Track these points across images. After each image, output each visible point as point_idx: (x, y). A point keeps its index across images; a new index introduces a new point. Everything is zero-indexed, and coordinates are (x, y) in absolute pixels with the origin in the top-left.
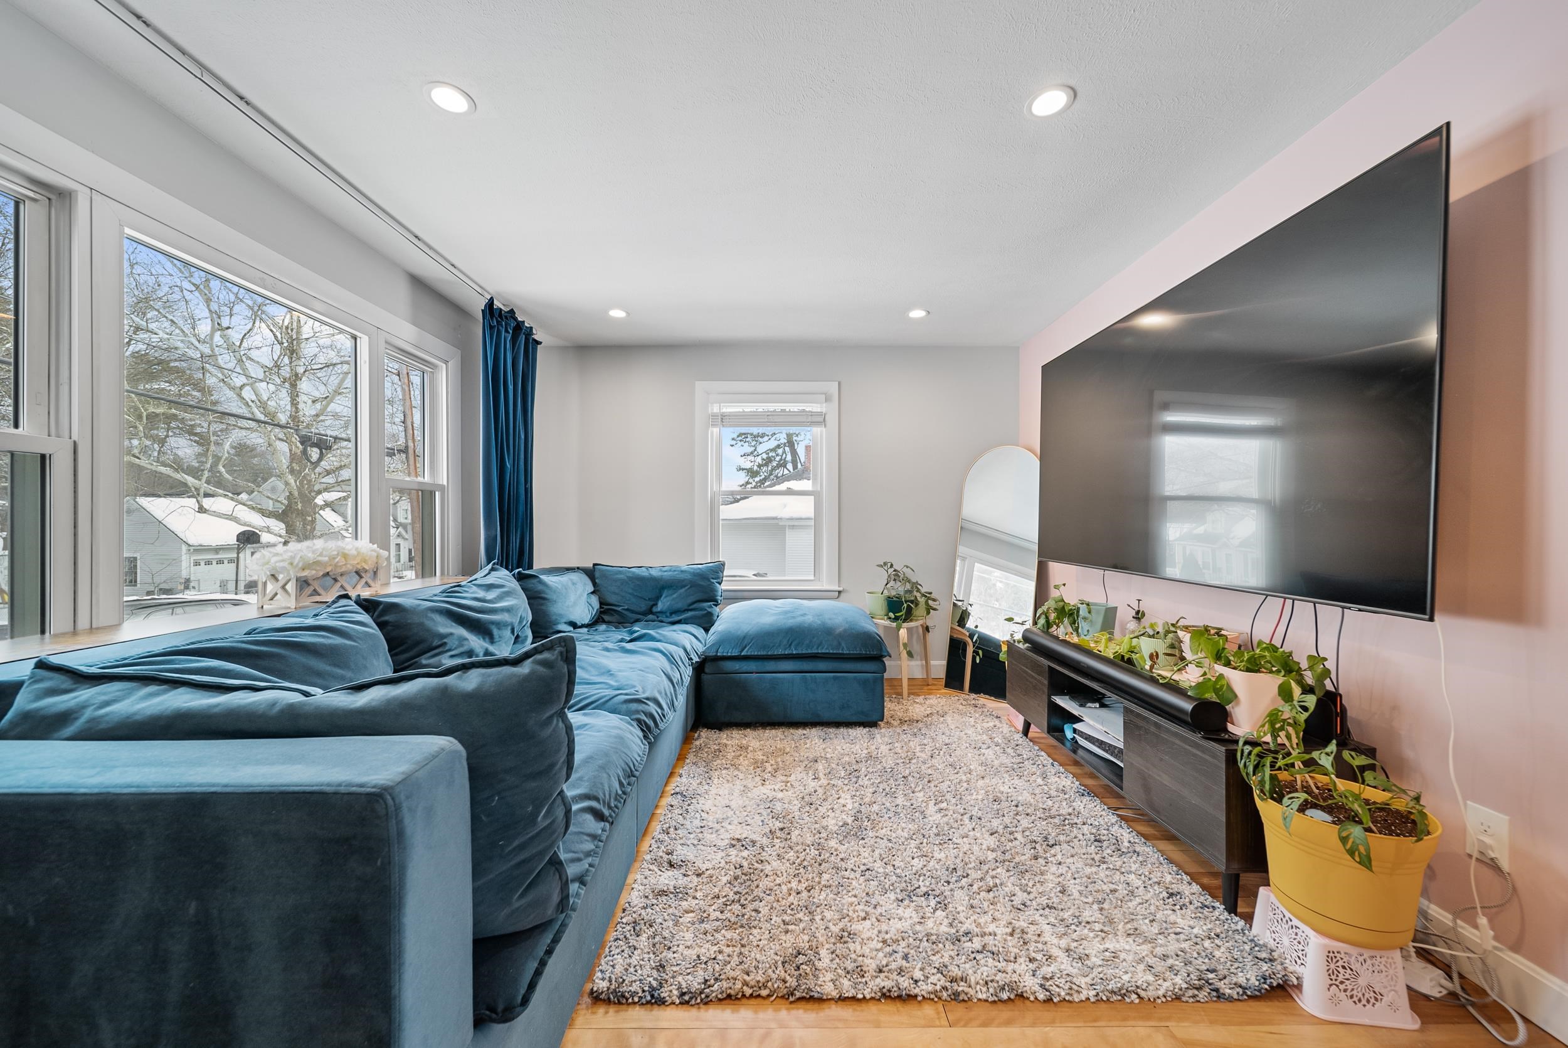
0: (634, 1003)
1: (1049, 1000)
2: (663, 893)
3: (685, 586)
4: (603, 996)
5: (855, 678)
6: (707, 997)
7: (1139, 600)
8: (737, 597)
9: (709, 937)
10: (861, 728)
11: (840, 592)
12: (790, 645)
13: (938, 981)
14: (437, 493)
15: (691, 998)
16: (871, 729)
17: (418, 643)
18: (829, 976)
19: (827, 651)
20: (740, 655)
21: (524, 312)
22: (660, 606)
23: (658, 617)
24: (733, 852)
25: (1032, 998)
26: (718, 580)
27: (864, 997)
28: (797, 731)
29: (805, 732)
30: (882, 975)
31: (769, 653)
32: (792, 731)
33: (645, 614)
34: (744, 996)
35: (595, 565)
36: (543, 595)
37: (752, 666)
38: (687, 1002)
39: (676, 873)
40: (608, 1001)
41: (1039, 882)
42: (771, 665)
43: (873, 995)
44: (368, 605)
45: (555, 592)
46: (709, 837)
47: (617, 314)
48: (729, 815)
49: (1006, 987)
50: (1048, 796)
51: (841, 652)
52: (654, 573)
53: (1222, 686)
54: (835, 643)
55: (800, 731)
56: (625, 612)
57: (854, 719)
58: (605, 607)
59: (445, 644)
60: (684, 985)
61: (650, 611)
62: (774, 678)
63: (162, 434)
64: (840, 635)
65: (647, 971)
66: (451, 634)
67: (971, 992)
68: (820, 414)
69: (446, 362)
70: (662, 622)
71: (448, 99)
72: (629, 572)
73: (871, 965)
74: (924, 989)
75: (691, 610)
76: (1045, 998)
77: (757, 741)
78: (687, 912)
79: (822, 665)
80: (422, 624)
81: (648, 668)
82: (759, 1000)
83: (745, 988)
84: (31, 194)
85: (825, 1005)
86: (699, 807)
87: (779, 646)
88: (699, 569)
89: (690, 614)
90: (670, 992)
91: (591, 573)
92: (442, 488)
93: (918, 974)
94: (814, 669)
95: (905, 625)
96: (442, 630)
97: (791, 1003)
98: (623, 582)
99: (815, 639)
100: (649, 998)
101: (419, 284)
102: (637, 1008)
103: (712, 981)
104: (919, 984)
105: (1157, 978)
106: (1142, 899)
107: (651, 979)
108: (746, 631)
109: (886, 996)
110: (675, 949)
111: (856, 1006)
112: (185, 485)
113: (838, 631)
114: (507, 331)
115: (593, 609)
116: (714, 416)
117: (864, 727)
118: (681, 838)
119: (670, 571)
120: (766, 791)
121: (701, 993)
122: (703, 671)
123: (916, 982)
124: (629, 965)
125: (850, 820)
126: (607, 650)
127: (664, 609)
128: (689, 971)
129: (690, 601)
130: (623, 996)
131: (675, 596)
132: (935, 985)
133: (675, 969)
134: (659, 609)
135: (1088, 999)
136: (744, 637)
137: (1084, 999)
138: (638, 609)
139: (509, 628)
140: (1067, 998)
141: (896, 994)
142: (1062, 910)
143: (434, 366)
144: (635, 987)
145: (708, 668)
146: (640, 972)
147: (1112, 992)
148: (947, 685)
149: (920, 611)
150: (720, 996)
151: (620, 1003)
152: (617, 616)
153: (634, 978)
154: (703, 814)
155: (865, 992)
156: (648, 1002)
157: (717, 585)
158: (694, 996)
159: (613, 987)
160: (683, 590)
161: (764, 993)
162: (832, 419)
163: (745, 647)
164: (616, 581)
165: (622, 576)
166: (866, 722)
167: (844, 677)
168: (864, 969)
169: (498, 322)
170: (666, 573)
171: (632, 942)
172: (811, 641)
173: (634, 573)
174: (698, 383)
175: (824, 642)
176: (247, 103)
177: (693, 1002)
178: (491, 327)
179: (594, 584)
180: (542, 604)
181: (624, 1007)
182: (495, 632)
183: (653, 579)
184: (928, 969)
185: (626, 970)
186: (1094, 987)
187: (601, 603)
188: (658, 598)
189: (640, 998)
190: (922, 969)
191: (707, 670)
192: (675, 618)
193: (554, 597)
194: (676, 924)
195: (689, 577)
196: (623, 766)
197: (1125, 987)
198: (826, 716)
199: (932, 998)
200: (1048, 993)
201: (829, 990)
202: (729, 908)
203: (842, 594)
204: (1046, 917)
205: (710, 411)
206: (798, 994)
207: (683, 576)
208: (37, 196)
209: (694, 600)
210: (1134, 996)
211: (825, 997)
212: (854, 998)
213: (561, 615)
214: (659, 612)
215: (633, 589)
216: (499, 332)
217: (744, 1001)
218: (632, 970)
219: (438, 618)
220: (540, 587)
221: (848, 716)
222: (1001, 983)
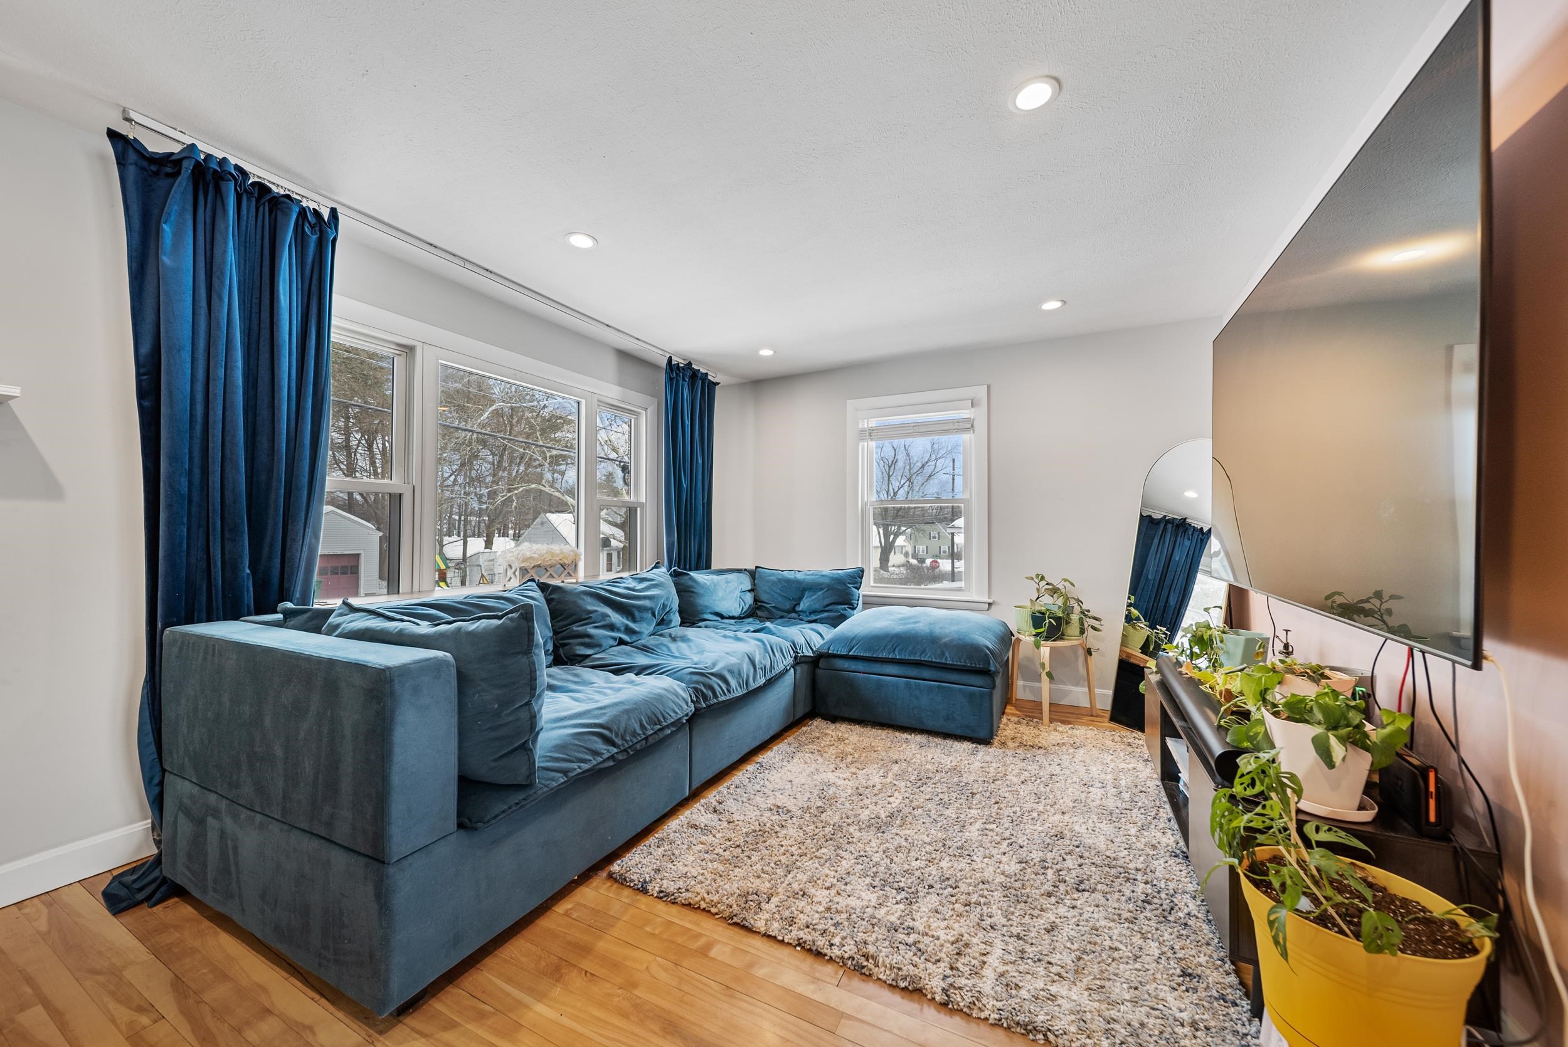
0: (629, 886)
1: (944, 1005)
2: (695, 827)
3: (823, 589)
4: (614, 876)
5: (960, 690)
6: (675, 899)
7: (1287, 631)
8: (871, 603)
9: (704, 863)
10: (969, 743)
11: (990, 604)
12: (894, 650)
13: (850, 949)
14: (638, 509)
15: (665, 896)
16: (979, 746)
17: (572, 615)
18: (767, 916)
19: (930, 659)
20: (848, 655)
21: (699, 362)
22: (802, 606)
23: (799, 616)
24: (768, 814)
25: (929, 997)
26: (856, 585)
27: (783, 941)
28: (902, 735)
29: (909, 737)
30: (807, 930)
31: (874, 656)
32: (897, 734)
33: (789, 612)
34: (699, 907)
35: (757, 567)
36: (691, 589)
37: (860, 666)
38: (661, 898)
39: (715, 817)
40: (616, 880)
41: (1030, 914)
42: (877, 668)
43: (791, 941)
44: (543, 587)
45: (702, 587)
46: (758, 799)
47: (766, 352)
48: (786, 787)
49: (908, 979)
50: (1127, 846)
51: (943, 661)
52: (799, 576)
53: (1257, 734)
54: (939, 651)
55: (906, 736)
56: (773, 610)
57: (959, 732)
58: (759, 604)
59: (591, 617)
60: (665, 886)
61: (793, 610)
62: (880, 680)
63: (563, 467)
64: (946, 645)
65: (649, 870)
66: (596, 611)
67: (876, 970)
68: (968, 420)
69: (646, 409)
70: (802, 620)
71: (581, 241)
72: (780, 574)
73: (803, 919)
74: (836, 952)
75: (827, 611)
76: (943, 1001)
77: (854, 736)
78: (702, 844)
79: (926, 673)
80: (575, 602)
81: (734, 652)
82: (708, 914)
83: (702, 902)
84: (397, 352)
85: (754, 936)
86: (767, 776)
87: (884, 649)
88: (838, 574)
89: (826, 614)
90: (653, 888)
91: (752, 574)
92: (642, 505)
93: (837, 940)
94: (919, 676)
95: (1049, 643)
96: (590, 608)
97: (729, 924)
98: (774, 583)
99: (918, 647)
100: (640, 886)
101: (623, 355)
102: (631, 890)
103: (684, 890)
104: (833, 947)
105: (1080, 1032)
106: (1143, 966)
107: (647, 876)
108: (856, 633)
109: (800, 943)
110: (675, 863)
111: (776, 946)
112: (566, 504)
113: (943, 641)
114: (684, 380)
115: (745, 604)
116: (863, 431)
117: (973, 743)
118: (737, 795)
119: (812, 575)
120: (831, 777)
121: (673, 895)
122: (818, 667)
123: (832, 945)
124: (640, 862)
125: (883, 816)
126: (725, 636)
127: (804, 610)
128: (674, 879)
129: (826, 602)
130: (625, 880)
131: (814, 597)
132: (846, 952)
133: (666, 874)
134: (800, 609)
135: (986, 1019)
136: (853, 639)
137: (982, 1017)
138: (783, 607)
139: (650, 612)
140: (965, 1010)
141: (808, 947)
142: (1032, 944)
143: (639, 413)
144: (635, 877)
145: (822, 663)
146: (644, 869)
147: (1018, 1024)
148: (1113, 719)
149: (1073, 629)
150: (683, 901)
151: (622, 884)
152: (766, 612)
153: (638, 871)
154: (766, 782)
155: (786, 937)
156: (638, 889)
157: (854, 589)
158: (667, 895)
159: (622, 872)
160: (821, 592)
161: (714, 910)
162: (981, 425)
163: (853, 647)
164: (768, 582)
165: (773, 578)
166: (976, 738)
167: (948, 687)
168: (795, 920)
169: (676, 374)
170: (808, 577)
171: (652, 850)
172: (914, 648)
173: (783, 575)
174: (848, 401)
175: (927, 650)
176: (491, 272)
177: (665, 899)
178: (671, 379)
179: (754, 584)
180: (690, 597)
181: (623, 887)
182: (637, 613)
183: (797, 582)
184: (849, 940)
185: (637, 865)
186: (1001, 1012)
187: (756, 600)
188: (801, 599)
189: (635, 884)
190: (844, 938)
191: (820, 665)
192: (813, 617)
193: (702, 591)
194: (689, 848)
195: (827, 581)
196: (649, 714)
197: (1035, 1025)
198: (930, 724)
199: (841, 962)
200: (946, 998)
201: (760, 925)
202: (731, 849)
203: (993, 607)
204: (1007, 943)
205: (861, 426)
206: (735, 920)
207: (822, 580)
208: (400, 353)
209: (830, 602)
210: (1041, 1036)
211: (754, 929)
212: (775, 938)
213: (706, 607)
214: (801, 611)
215: (780, 590)
216: (677, 382)
217: (699, 911)
218: (640, 866)
219: (589, 599)
220: (690, 583)
221: (952, 727)
222: (904, 973)
